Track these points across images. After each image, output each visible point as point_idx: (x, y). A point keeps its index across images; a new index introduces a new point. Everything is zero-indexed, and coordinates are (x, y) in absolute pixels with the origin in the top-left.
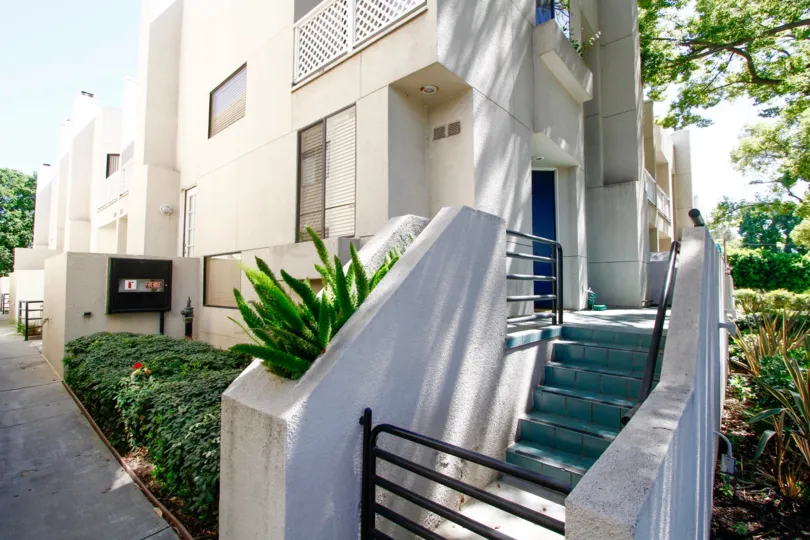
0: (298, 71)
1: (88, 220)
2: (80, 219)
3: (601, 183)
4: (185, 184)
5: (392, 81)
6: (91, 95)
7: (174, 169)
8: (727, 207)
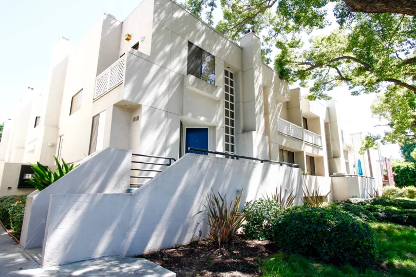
0: (96, 94)
1: (24, 148)
2: (19, 148)
3: (241, 132)
4: (60, 134)
5: (115, 103)
6: (32, 89)
7: (57, 127)
8: (370, 139)
